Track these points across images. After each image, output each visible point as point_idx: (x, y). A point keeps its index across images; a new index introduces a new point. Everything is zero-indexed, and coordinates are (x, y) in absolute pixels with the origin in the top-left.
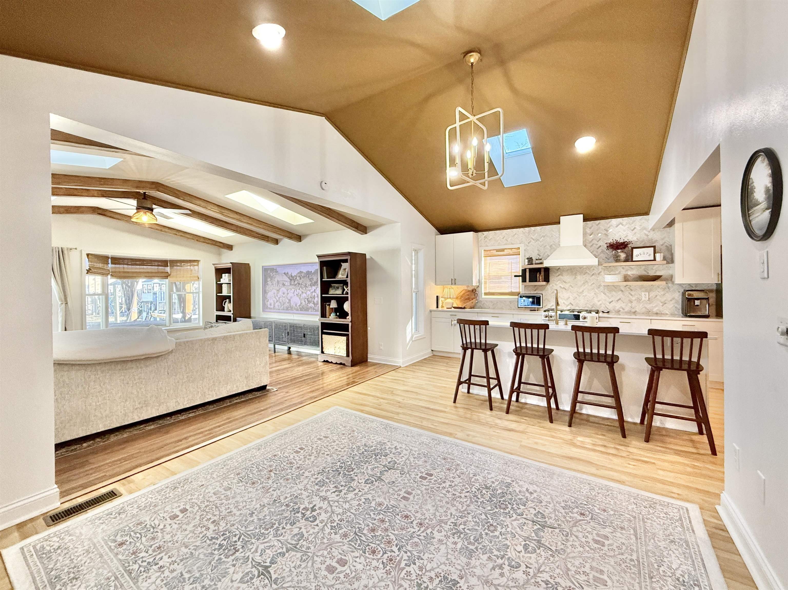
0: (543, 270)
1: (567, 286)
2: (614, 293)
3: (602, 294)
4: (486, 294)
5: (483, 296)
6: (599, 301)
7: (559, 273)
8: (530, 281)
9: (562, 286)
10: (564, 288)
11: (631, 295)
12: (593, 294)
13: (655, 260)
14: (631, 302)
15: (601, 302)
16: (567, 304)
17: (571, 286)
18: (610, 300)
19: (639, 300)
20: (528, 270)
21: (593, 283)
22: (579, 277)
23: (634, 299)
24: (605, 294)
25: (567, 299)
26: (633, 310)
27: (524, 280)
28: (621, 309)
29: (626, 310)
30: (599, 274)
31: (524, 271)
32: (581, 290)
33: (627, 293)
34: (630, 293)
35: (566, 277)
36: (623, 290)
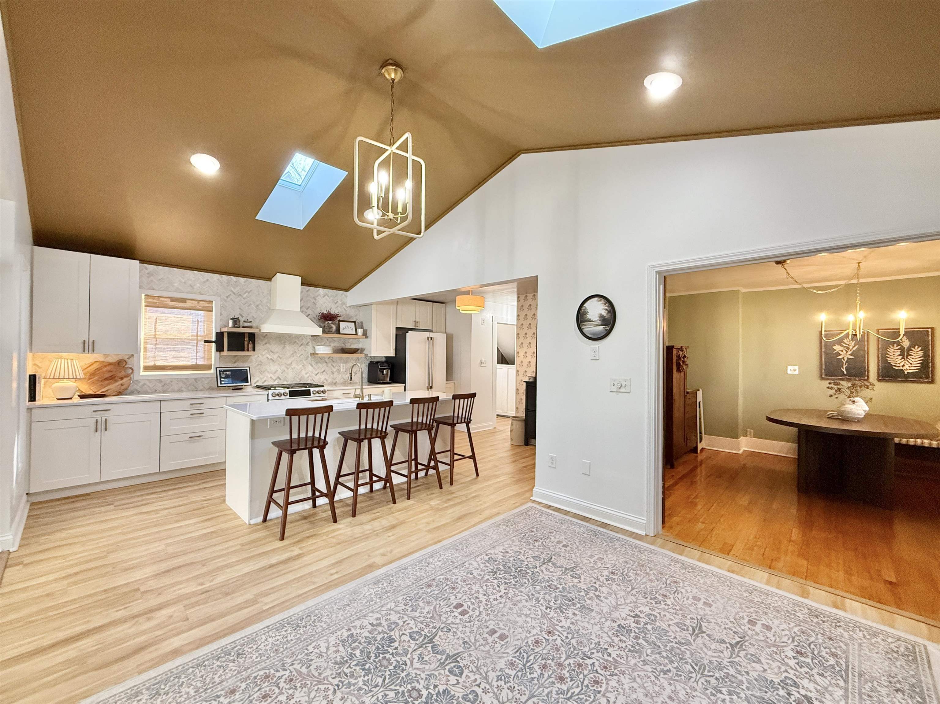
0: (247, 336)
1: (275, 357)
2: (319, 364)
3: (310, 366)
4: (147, 368)
5: (142, 373)
6: (306, 374)
7: (266, 340)
8: (228, 351)
9: (270, 357)
10: (271, 359)
11: (333, 366)
12: (301, 366)
13: (356, 334)
14: (333, 373)
15: (308, 375)
16: (274, 378)
17: (279, 356)
18: (316, 373)
19: (339, 371)
20: (226, 335)
21: (302, 355)
22: (287, 347)
23: (335, 370)
24: (312, 366)
25: (275, 373)
26: (334, 381)
27: (220, 348)
28: (325, 381)
29: (329, 381)
30: (307, 344)
31: (220, 336)
32: (289, 362)
33: (330, 365)
34: (332, 365)
35: (275, 347)
36: (327, 361)
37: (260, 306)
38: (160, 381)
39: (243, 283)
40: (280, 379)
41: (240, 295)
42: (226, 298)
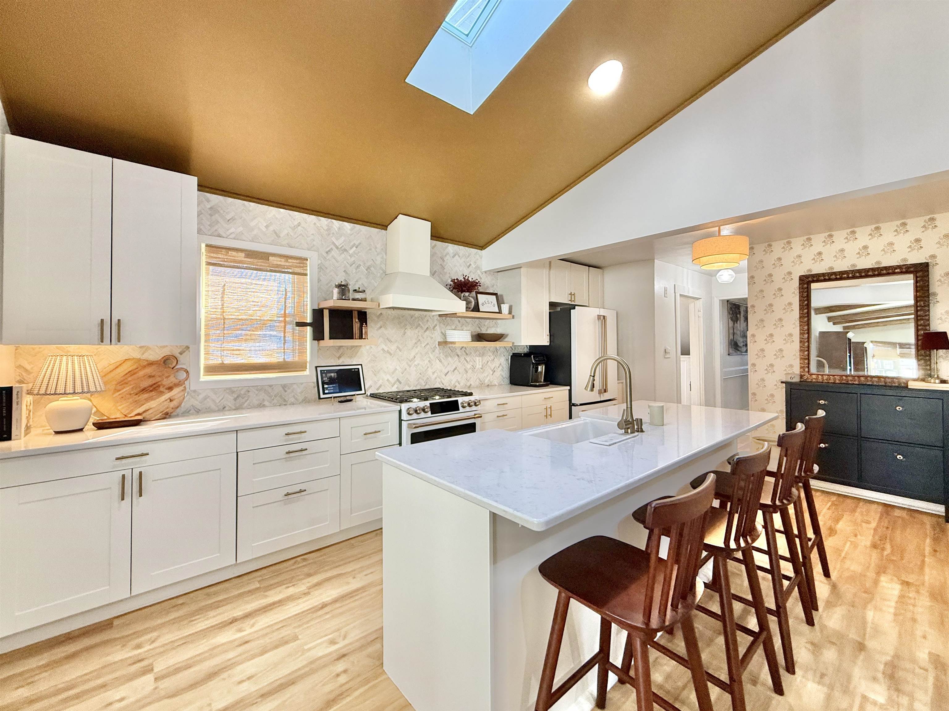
2: (450, 359)
4: (212, 370)
6: (434, 373)
8: (330, 338)
11: (467, 361)
12: (426, 362)
13: (500, 312)
14: (466, 371)
17: (398, 347)
18: (446, 372)
19: (474, 367)
20: (326, 313)
21: (428, 344)
22: (409, 333)
23: (469, 366)
24: (440, 361)
25: (393, 373)
26: (469, 384)
27: (318, 336)
28: (457, 384)
29: (462, 384)
30: (434, 328)
31: (318, 314)
32: (412, 356)
33: (462, 359)
34: (465, 359)
36: (459, 354)
37: (372, 269)
38: (231, 391)
39: (349, 232)
40: (400, 383)
41: (345, 250)
42: (325, 255)
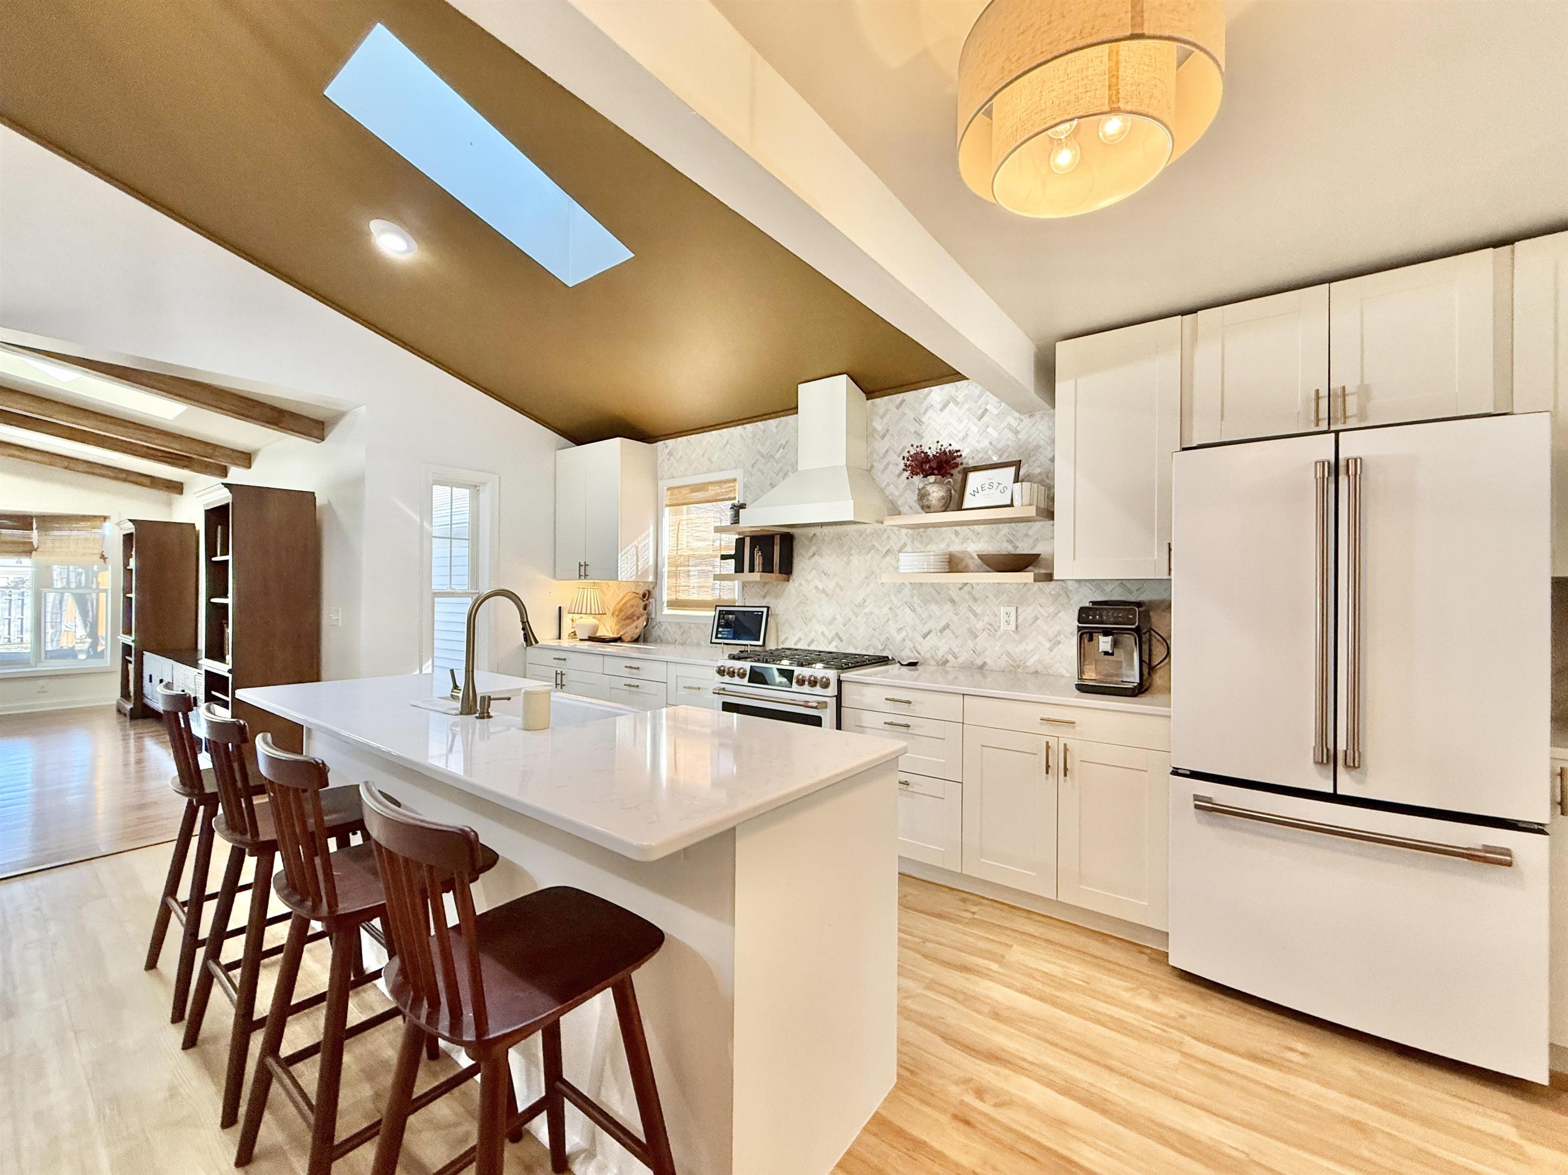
0: (777, 540)
1: (830, 585)
3: (908, 610)
5: (667, 611)
7: (814, 548)
9: (821, 587)
10: (824, 591)
11: (975, 615)
12: (885, 609)
14: (974, 635)
15: (903, 634)
17: (838, 584)
18: (925, 631)
19: (992, 629)
20: (747, 541)
22: (856, 560)
24: (914, 610)
26: (979, 662)
28: (950, 657)
29: (961, 659)
32: (859, 599)
33: (966, 609)
34: (970, 609)
36: (956, 598)
38: (680, 625)
40: (841, 640)
42: (751, 469)
